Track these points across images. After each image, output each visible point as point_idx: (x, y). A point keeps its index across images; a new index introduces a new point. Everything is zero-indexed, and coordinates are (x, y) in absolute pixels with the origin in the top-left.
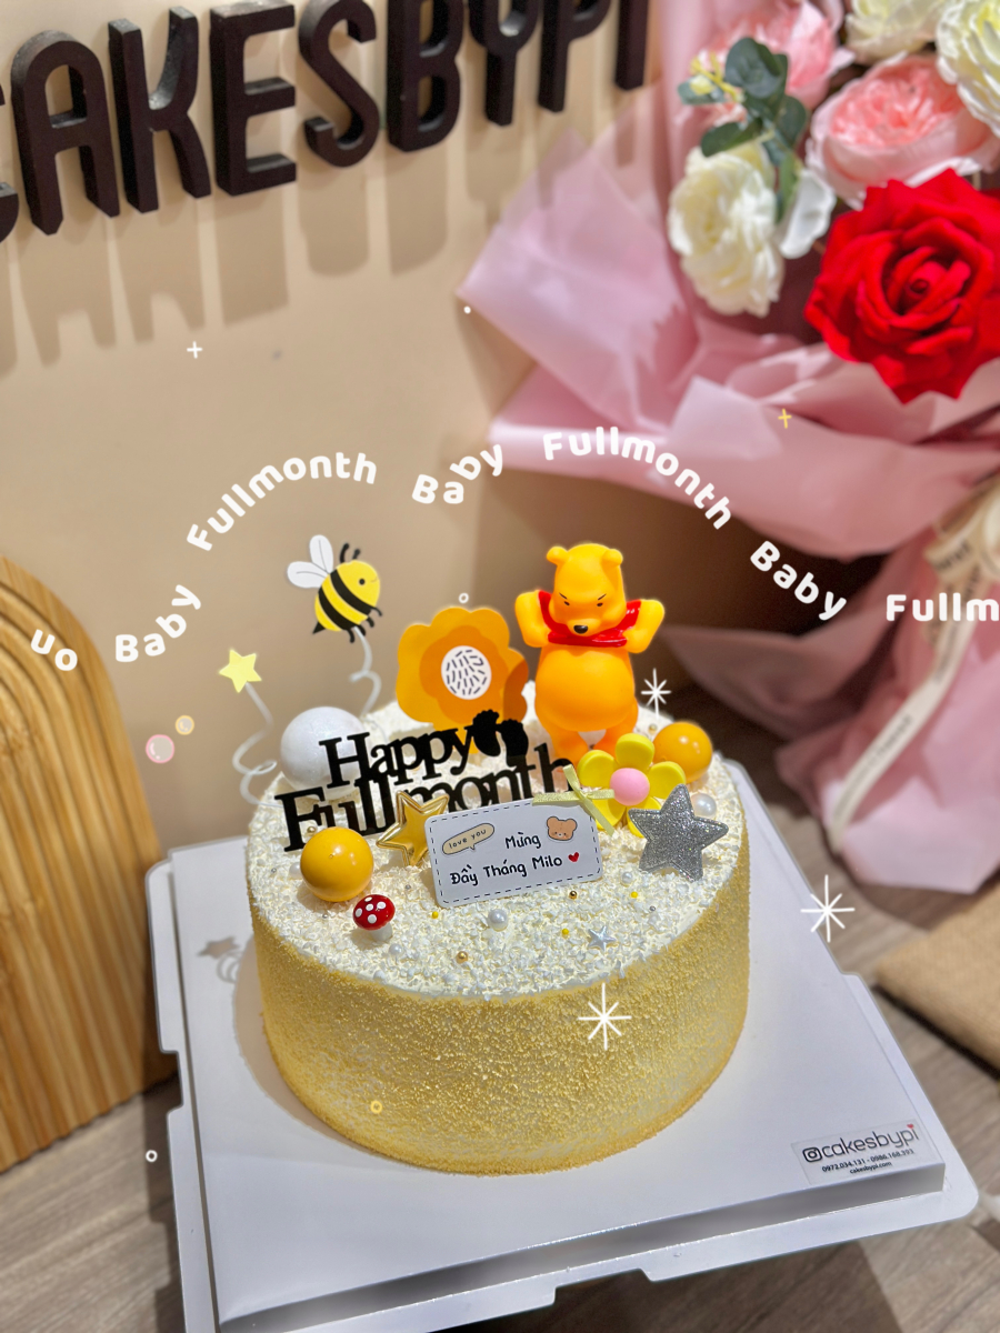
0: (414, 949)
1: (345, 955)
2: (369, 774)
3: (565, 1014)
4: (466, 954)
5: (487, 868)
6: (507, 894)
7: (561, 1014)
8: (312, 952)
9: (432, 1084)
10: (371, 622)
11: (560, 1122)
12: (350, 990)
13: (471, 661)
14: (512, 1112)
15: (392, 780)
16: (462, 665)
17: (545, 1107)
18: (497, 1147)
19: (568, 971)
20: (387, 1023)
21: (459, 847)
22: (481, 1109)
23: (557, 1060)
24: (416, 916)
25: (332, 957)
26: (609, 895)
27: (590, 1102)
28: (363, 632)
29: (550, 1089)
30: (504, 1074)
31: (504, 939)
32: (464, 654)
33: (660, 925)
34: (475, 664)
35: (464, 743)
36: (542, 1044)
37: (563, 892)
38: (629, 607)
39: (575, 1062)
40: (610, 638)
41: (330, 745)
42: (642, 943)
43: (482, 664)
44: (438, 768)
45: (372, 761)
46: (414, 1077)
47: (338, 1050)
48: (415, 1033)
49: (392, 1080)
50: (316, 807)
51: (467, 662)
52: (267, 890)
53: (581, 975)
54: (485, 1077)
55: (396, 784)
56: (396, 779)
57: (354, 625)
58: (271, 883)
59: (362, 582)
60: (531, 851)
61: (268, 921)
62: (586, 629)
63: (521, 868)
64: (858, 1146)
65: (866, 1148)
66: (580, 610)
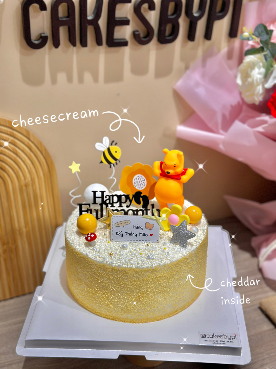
10: (117, 163)
13: (142, 179)
16: (139, 179)
28: (114, 166)
32: (140, 177)
34: (143, 180)
38: (184, 169)
40: (177, 177)
43: (144, 180)
51: (140, 179)
57: (111, 163)
59: (116, 152)
63: (136, 235)
64: (217, 337)
65: (220, 338)
66: (169, 167)
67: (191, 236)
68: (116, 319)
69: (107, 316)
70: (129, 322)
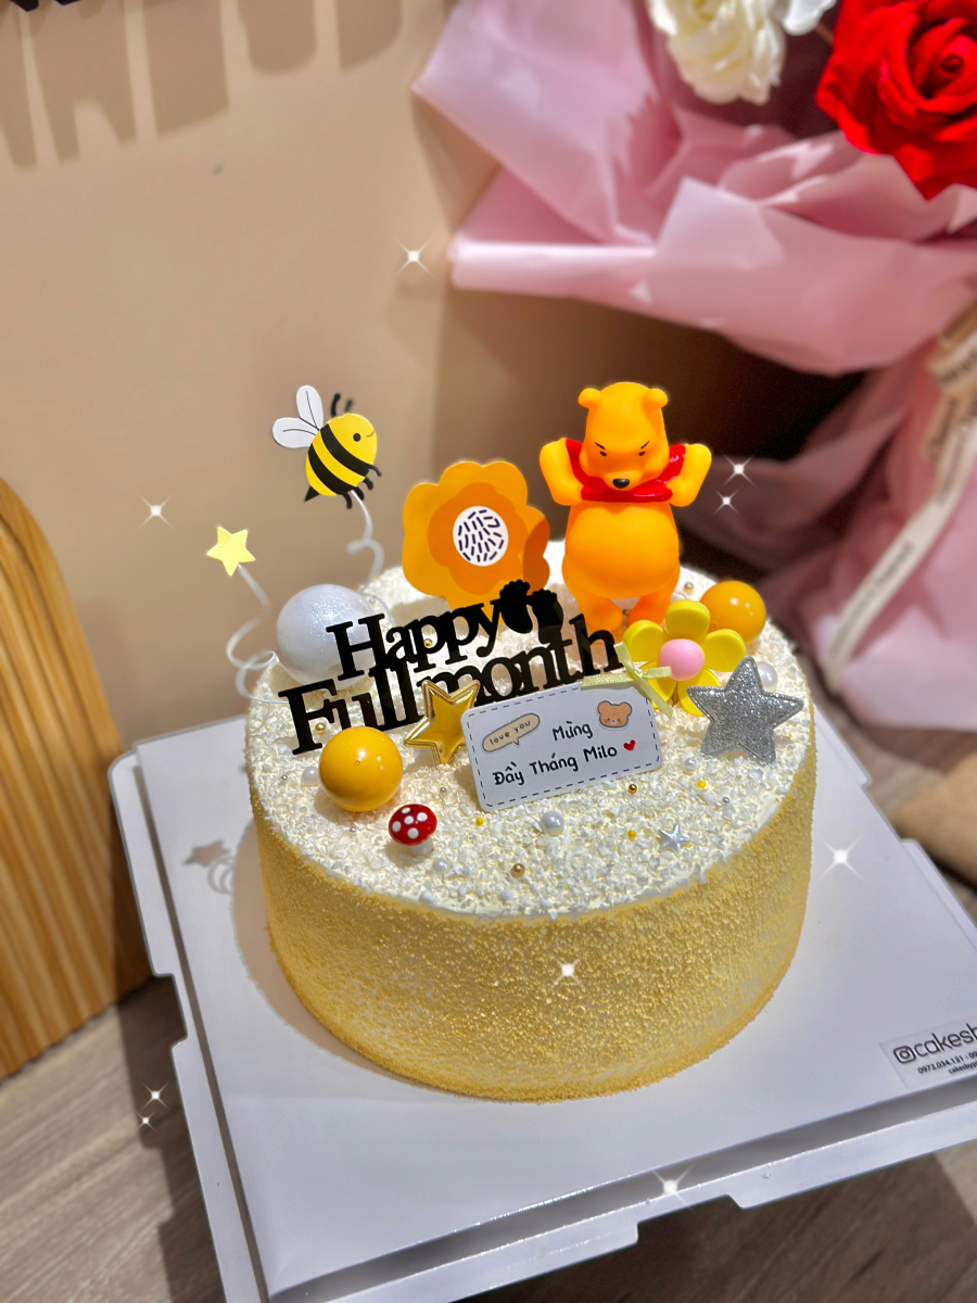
0: (461, 863)
1: (382, 875)
2: (385, 661)
3: (640, 927)
4: (522, 866)
5: (533, 765)
6: (558, 792)
7: (636, 929)
8: (344, 873)
9: (488, 1012)
10: (369, 484)
11: (631, 1041)
12: (390, 915)
13: (486, 523)
14: (577, 1035)
15: (411, 667)
16: (476, 528)
17: (615, 1027)
18: (560, 1072)
19: (642, 881)
20: (436, 949)
21: (501, 743)
22: (543, 1035)
23: (630, 977)
24: (457, 824)
25: (368, 877)
26: (673, 787)
27: (664, 1017)
28: (361, 496)
29: (621, 1008)
30: (570, 996)
31: (563, 844)
32: (478, 515)
33: (737, 818)
34: (490, 526)
35: (491, 620)
36: (614, 962)
37: (620, 787)
38: (672, 454)
39: (649, 978)
40: (653, 491)
41: (340, 631)
42: (721, 842)
43: (498, 525)
44: (463, 650)
45: (388, 646)
46: (466, 1004)
47: (374, 977)
48: (469, 959)
49: (440, 1008)
50: (326, 701)
51: (482, 525)
52: (279, 801)
53: (657, 883)
54: (549, 1001)
55: (416, 671)
56: (416, 665)
57: (351, 487)
58: (282, 792)
59: (357, 437)
60: (582, 741)
61: (286, 837)
62: (627, 483)
63: (572, 762)
64: (953, 1041)
65: (963, 1043)
66: (621, 461)
67: (785, 713)
68: (572, 1094)
69: (533, 1092)
70: (623, 1089)
